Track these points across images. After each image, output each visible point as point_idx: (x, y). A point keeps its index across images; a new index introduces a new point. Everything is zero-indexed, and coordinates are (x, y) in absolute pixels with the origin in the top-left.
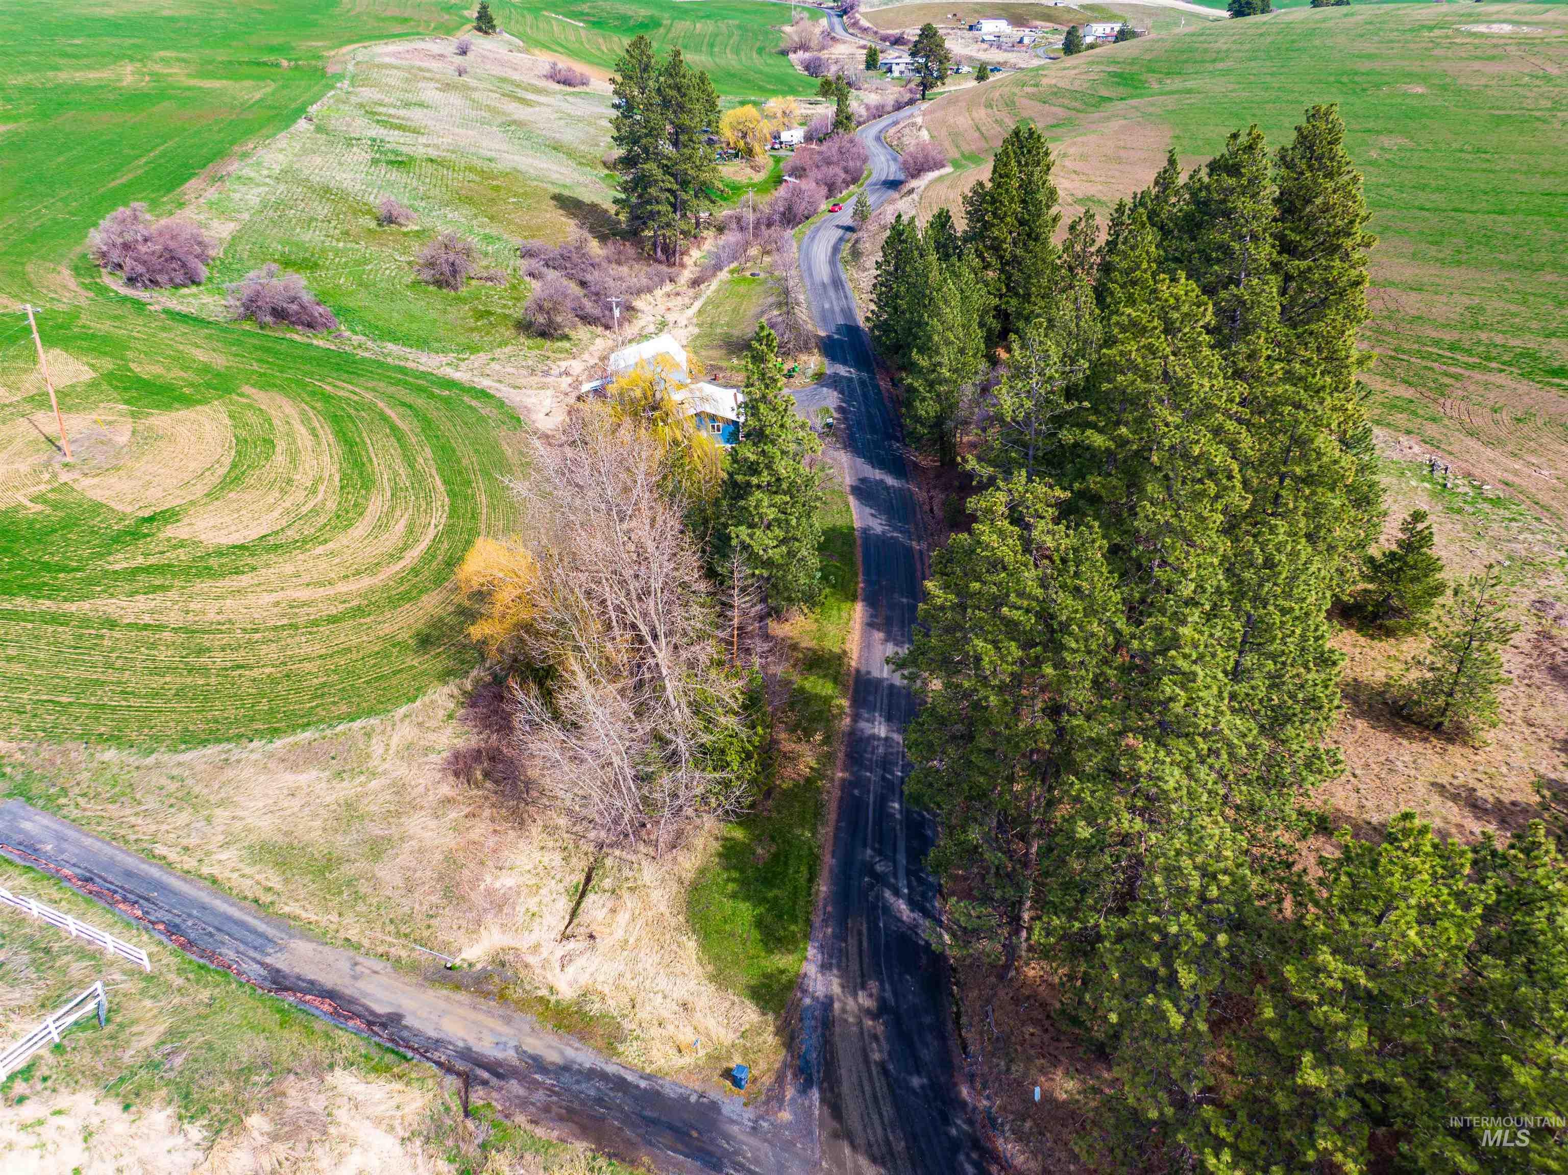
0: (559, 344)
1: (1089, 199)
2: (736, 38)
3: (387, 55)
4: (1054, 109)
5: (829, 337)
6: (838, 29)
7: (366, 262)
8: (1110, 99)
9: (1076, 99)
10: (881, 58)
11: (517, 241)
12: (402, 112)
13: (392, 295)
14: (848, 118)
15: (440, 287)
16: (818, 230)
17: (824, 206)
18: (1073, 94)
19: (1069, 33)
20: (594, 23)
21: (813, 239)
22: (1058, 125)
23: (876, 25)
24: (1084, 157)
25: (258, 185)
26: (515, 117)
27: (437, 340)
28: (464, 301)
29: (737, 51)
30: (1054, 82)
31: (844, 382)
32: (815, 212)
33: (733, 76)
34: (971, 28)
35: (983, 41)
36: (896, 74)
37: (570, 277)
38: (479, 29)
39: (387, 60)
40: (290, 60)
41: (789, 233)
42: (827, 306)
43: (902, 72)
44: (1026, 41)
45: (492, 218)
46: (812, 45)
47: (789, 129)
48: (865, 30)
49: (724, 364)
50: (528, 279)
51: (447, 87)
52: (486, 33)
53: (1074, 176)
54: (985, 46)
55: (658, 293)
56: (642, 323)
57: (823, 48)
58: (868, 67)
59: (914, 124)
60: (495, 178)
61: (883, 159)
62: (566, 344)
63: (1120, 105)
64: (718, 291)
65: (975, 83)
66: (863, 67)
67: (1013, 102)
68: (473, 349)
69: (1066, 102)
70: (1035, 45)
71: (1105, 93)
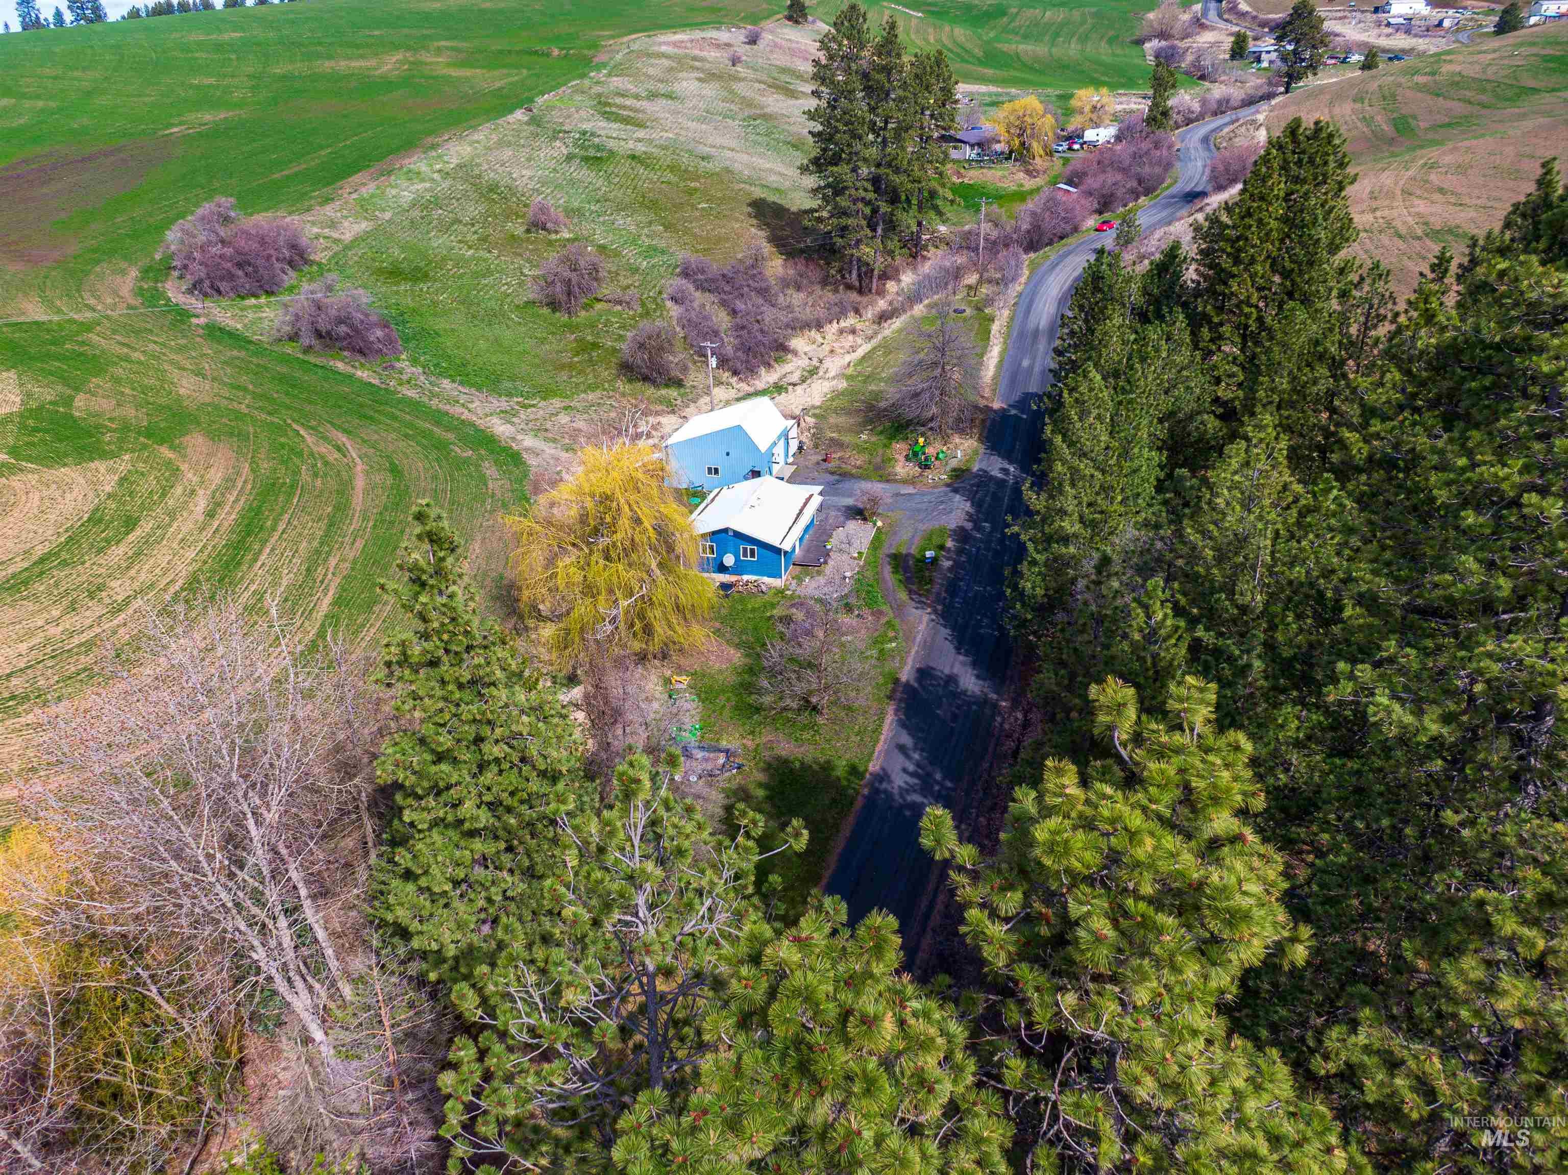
0: (663, 392)
1: (1450, 231)
2: (1088, 26)
3: (664, 43)
4: (1450, 104)
5: (1003, 412)
6: (1212, 14)
7: (489, 272)
8: (1535, 90)
9: (1484, 91)
10: (1252, 46)
11: (681, 255)
12: (643, 104)
13: (494, 317)
14: (1165, 114)
15: (554, 310)
16: (1069, 253)
17: (1092, 222)
18: (1480, 84)
19: (1505, 12)
20: (933, 13)
21: (1054, 266)
22: (1449, 125)
23: (1258, 9)
24: (1462, 169)
25: (423, 180)
26: (768, 110)
27: (512, 379)
28: (572, 328)
29: (1083, 40)
30: (1458, 69)
31: (992, 487)
32: (1076, 229)
33: (1067, 67)
34: (1376, 10)
35: (1388, 25)
36: (1265, 64)
37: (723, 303)
38: (789, 18)
39: (664, 49)
40: (562, 49)
41: (1027, 258)
42: (1026, 363)
43: (1271, 62)
44: (1447, 23)
45: (667, 228)
46: (1174, 32)
47: (1097, 126)
48: (1243, 15)
49: (847, 439)
50: (669, 304)
51: (711, 76)
52: (797, 22)
53: (1437, 196)
54: (1390, 30)
55: (832, 329)
56: (788, 368)
57: (1187, 36)
58: (1233, 57)
59: (1253, 122)
60: (697, 178)
61: (1199, 164)
62: (673, 393)
63: (1548, 98)
64: (900, 331)
65: (1359, 73)
66: (1227, 56)
67: (1394, 96)
68: (546, 393)
69: (1469, 94)
70: (1458, 28)
71: (1531, 83)
